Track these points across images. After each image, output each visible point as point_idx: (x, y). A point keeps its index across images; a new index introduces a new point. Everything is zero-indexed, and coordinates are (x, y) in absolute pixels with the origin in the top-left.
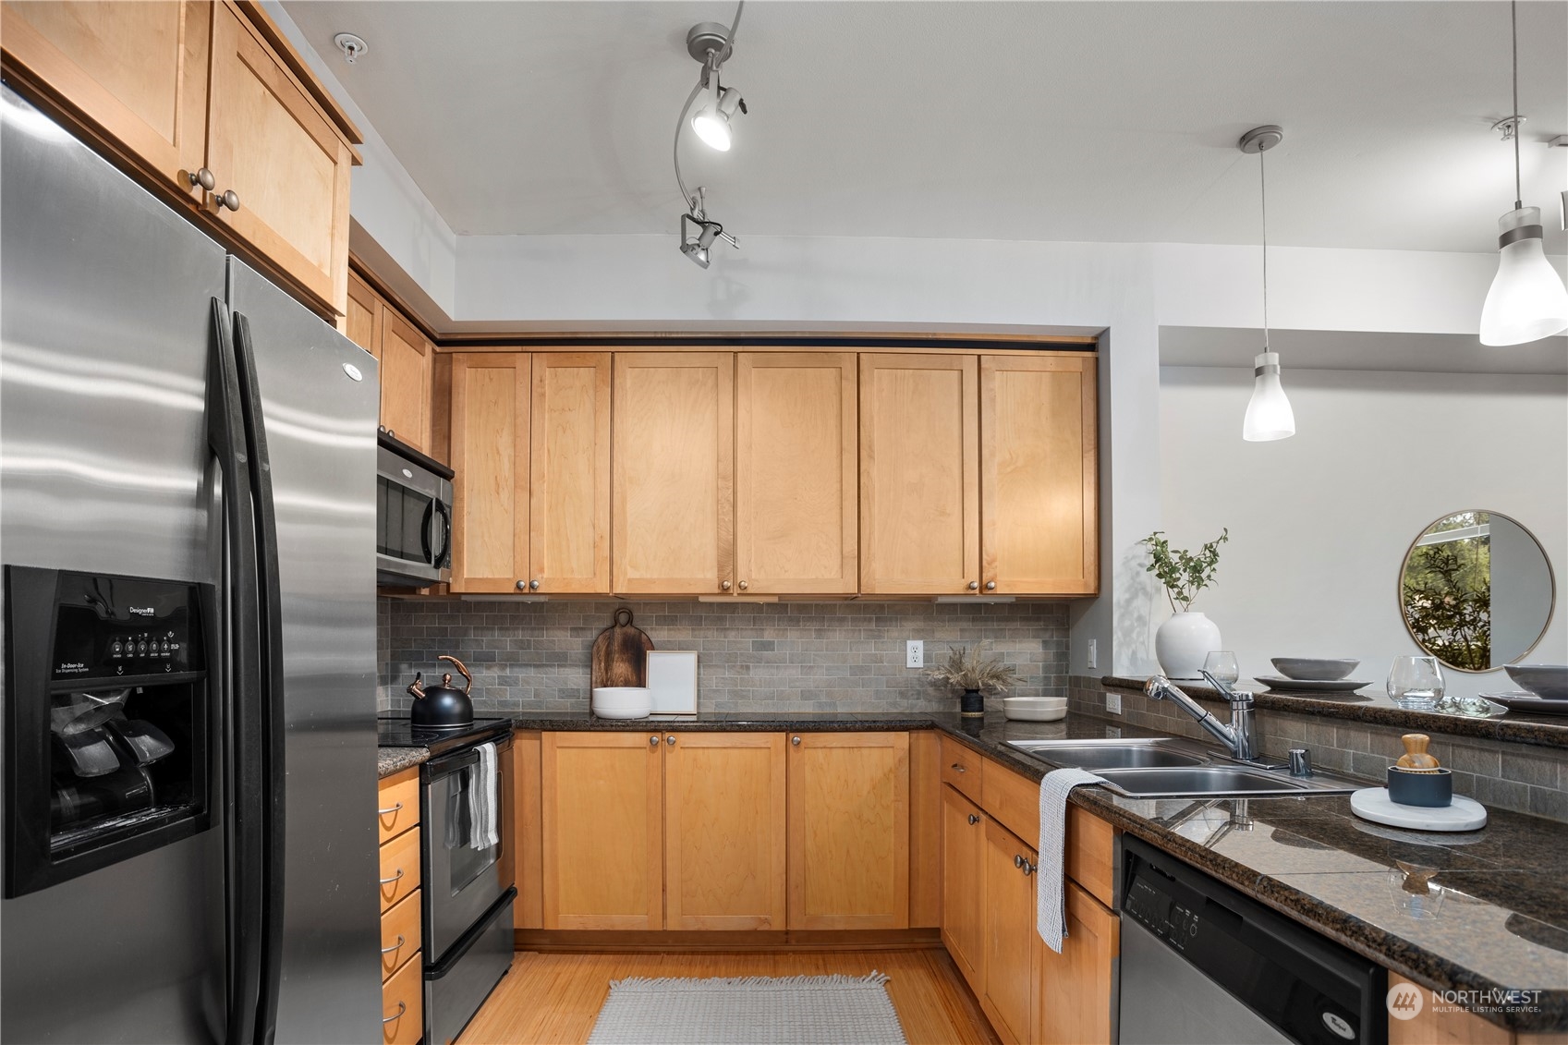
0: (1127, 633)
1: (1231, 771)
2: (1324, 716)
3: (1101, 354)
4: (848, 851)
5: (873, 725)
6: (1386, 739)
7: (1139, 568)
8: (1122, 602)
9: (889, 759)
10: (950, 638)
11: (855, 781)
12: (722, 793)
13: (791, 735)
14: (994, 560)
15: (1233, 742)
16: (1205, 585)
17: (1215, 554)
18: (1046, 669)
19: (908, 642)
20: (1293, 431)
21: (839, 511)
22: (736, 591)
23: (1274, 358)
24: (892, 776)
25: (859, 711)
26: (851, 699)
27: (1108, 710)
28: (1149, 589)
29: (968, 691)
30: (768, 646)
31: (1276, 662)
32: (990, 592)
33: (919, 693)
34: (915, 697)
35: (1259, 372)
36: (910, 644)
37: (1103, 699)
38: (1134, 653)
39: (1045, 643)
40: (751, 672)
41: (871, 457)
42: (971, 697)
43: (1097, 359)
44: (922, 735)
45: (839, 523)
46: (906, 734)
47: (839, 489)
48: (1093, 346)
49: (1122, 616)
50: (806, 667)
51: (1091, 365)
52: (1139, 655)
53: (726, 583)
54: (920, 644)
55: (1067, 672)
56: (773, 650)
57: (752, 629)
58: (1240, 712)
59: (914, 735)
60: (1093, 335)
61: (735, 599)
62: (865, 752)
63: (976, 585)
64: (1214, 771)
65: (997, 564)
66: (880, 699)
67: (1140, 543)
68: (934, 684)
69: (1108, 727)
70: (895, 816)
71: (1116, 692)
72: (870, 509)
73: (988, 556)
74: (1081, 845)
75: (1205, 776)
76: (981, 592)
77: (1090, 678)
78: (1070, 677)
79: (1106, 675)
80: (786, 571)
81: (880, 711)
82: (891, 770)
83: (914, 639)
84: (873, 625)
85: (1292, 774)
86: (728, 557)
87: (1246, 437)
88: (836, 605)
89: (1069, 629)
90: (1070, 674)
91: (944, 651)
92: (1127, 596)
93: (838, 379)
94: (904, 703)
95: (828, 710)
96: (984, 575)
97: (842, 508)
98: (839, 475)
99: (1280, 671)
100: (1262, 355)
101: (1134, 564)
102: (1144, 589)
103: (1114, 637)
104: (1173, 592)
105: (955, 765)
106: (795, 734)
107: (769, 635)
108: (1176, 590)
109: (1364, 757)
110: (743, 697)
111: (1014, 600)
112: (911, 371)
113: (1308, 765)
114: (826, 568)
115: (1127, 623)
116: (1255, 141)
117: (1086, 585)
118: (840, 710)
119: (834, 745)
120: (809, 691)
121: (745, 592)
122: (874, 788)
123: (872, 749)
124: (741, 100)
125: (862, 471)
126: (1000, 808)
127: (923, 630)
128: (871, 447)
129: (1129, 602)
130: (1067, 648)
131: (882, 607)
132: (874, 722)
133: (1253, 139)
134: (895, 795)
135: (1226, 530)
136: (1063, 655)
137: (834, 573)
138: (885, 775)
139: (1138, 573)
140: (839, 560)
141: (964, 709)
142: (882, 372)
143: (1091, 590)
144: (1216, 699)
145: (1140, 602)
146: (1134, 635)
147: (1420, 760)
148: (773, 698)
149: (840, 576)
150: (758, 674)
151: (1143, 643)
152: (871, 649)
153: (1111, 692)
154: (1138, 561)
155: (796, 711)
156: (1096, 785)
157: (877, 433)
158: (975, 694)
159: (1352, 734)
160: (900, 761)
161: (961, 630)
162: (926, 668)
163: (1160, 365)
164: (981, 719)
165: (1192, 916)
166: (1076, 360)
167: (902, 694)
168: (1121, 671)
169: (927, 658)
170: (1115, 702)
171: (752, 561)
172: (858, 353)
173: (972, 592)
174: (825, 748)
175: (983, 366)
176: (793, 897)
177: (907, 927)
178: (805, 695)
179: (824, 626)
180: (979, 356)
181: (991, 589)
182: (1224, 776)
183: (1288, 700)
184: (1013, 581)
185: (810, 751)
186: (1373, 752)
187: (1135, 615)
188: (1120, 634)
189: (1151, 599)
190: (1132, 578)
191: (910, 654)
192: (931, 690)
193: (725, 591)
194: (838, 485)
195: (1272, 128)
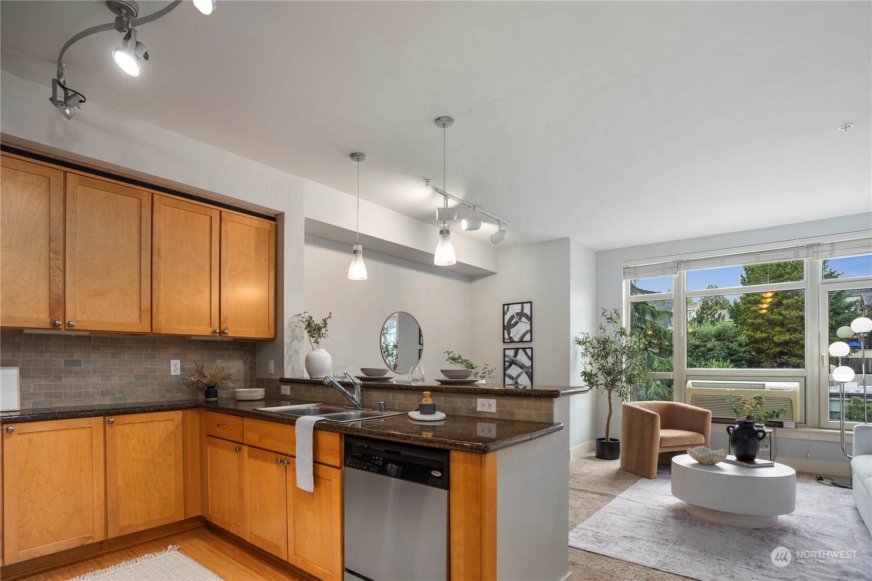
0: (290, 358)
1: (359, 412)
2: (389, 389)
3: (278, 223)
4: (146, 483)
5: (161, 408)
6: (409, 395)
7: (295, 328)
8: (288, 343)
9: (170, 426)
10: (196, 359)
11: (150, 441)
12: (54, 461)
13: (107, 418)
14: (227, 319)
15: (356, 402)
16: (324, 337)
17: (326, 324)
18: (245, 375)
19: (171, 361)
20: (366, 278)
21: (138, 283)
22: (62, 327)
23: (360, 248)
24: (172, 436)
25: (141, 401)
26: (136, 394)
27: (282, 393)
28: (299, 337)
29: (209, 387)
30: (78, 363)
31: (362, 370)
32: (225, 335)
33: (178, 389)
34: (176, 391)
35: (355, 252)
36: (173, 362)
37: (279, 389)
38: (293, 367)
39: (244, 362)
40: (63, 381)
41: (159, 255)
42: (210, 390)
43: (276, 226)
44: (189, 411)
45: (139, 291)
46: (180, 412)
47: (139, 270)
48: (275, 219)
49: (288, 349)
50: (105, 376)
51: (274, 226)
52: (295, 368)
53: (57, 322)
54: (178, 362)
55: (255, 376)
56: (81, 365)
57: (64, 352)
58: (358, 389)
59: (185, 412)
60: (276, 213)
61: (63, 332)
62: (156, 424)
63: (218, 331)
64: (352, 413)
65: (228, 321)
66: (154, 394)
67: (296, 316)
68: (187, 384)
69: (282, 402)
70: (175, 458)
71: (286, 385)
72: (158, 285)
73: (223, 316)
74: (320, 445)
75: (349, 415)
76: (220, 335)
77: (270, 379)
78: (257, 379)
79: (282, 377)
80: (102, 317)
81: (155, 400)
82: (171, 433)
83: (175, 359)
84: (150, 351)
85: (380, 411)
86: (57, 304)
87: (349, 278)
88: (125, 338)
89: (255, 355)
90: (257, 377)
91: (192, 366)
92: (290, 340)
93: (139, 205)
94: (169, 395)
95: (120, 402)
96: (221, 326)
97: (140, 282)
98: (139, 263)
99: (364, 373)
100: (356, 245)
101: (293, 325)
102: (297, 337)
103: (285, 359)
104: (313, 340)
105: (218, 425)
106: (109, 417)
107: (76, 357)
108: (315, 339)
109: (402, 403)
110: (57, 397)
111: (232, 340)
112: (183, 211)
113: (385, 408)
114: (129, 316)
115: (290, 353)
116: (356, 157)
117: (270, 334)
118: (128, 402)
119: (136, 421)
120: (107, 391)
121: (72, 328)
122: (162, 444)
123: (160, 422)
124: (146, 53)
125: (153, 262)
126: (259, 440)
127: (180, 354)
128: (159, 250)
129: (291, 342)
130: (255, 364)
131: (155, 340)
132: (162, 406)
133: (355, 156)
134: (175, 446)
135: (330, 313)
136: (253, 368)
137: (135, 320)
138: (168, 436)
139: (294, 330)
140: (138, 313)
141: (207, 397)
142: (167, 210)
143: (272, 337)
144: (349, 386)
145: (295, 343)
146: (293, 359)
147: (428, 400)
148: (80, 396)
149: (139, 322)
150: (68, 382)
151: (297, 362)
152: (149, 365)
153: (284, 385)
154: (295, 324)
155: (98, 404)
156: (323, 420)
157: (163, 242)
158: (213, 389)
159: (398, 394)
160: (177, 427)
161: (202, 355)
162: (181, 375)
163: (305, 234)
164: (217, 401)
165: (379, 458)
166: (267, 224)
167: (168, 391)
168: (288, 375)
169: (182, 369)
170: (286, 390)
171: (77, 308)
172: (152, 193)
173: (216, 335)
174: (130, 423)
175: (222, 217)
176: (110, 518)
177: (183, 519)
178: (104, 393)
179: (117, 351)
180: (221, 211)
181: (226, 333)
182: (356, 415)
183: (372, 384)
184: (234, 331)
185: (119, 426)
186: (405, 400)
187: (294, 349)
188: (287, 358)
189: (300, 342)
190: (292, 332)
191: (172, 367)
192: (185, 387)
193: (55, 326)
194: (138, 268)
195: (363, 155)
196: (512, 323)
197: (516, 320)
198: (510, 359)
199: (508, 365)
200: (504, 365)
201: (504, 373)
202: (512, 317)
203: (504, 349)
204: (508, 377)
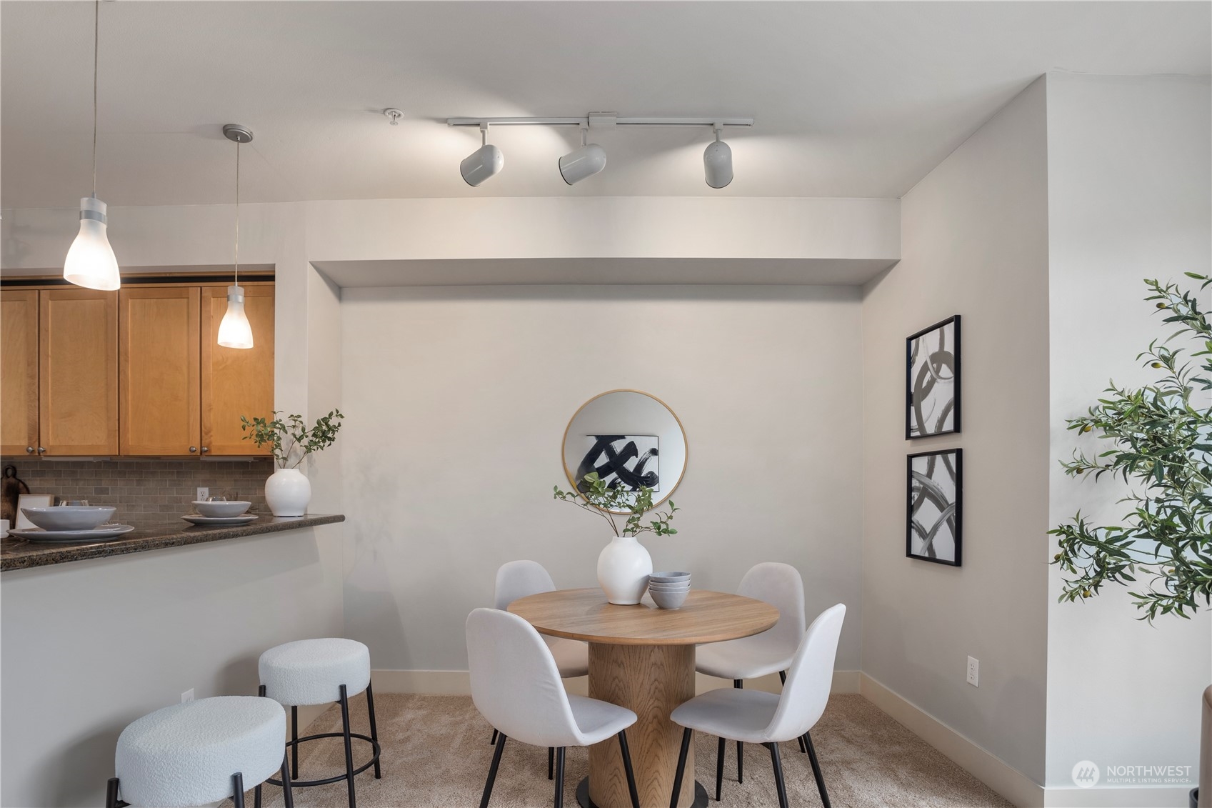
3: (270, 283)
10: (228, 486)
14: (210, 432)
21: (106, 398)
30: (105, 491)
32: (206, 454)
36: (200, 490)
41: (127, 361)
43: (268, 286)
45: (106, 407)
47: (106, 383)
48: (265, 278)
50: (131, 504)
53: (29, 448)
54: (207, 490)
56: (108, 493)
57: (94, 479)
63: (195, 449)
65: (212, 434)
72: (126, 397)
73: (205, 428)
76: (201, 453)
80: (72, 440)
83: (203, 486)
84: (175, 477)
86: (34, 431)
93: (106, 307)
96: (203, 442)
97: (108, 397)
98: (106, 374)
107: (105, 484)
112: (155, 300)
114: (98, 437)
125: (120, 371)
127: (209, 480)
128: (126, 354)
131: (180, 464)
137: (103, 441)
140: (106, 432)
142: (135, 301)
149: (107, 444)
152: (174, 493)
157: (131, 344)
161: (235, 481)
171: (50, 433)
173: (193, 454)
175: (203, 295)
179: (142, 477)
180: (201, 287)
181: (206, 451)
184: (223, 446)
196: (924, 384)
197: (932, 376)
198: (921, 482)
199: (916, 498)
200: (909, 498)
201: (910, 524)
202: (925, 369)
203: (910, 458)
204: (917, 531)
